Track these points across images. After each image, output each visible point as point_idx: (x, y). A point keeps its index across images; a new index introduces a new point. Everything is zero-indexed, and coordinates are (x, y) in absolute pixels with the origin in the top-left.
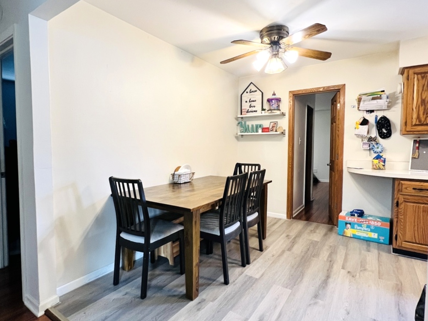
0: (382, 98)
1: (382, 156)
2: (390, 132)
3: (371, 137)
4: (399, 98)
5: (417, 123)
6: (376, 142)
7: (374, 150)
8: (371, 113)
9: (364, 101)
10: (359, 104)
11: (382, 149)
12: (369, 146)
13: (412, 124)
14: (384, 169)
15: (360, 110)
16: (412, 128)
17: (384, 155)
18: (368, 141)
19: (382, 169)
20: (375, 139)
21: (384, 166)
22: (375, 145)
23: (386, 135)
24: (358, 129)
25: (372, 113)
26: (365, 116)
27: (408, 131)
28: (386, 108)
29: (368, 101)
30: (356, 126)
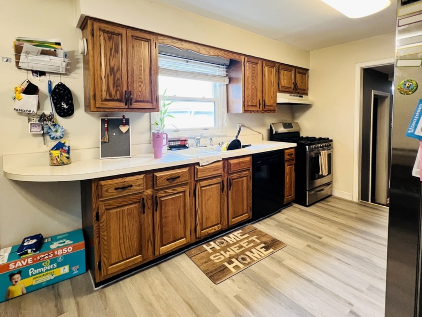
0: (58, 54)
1: (65, 143)
2: (72, 108)
3: (44, 114)
4: (79, 60)
5: (108, 98)
6: (54, 122)
7: (50, 135)
8: (40, 76)
9: (27, 53)
10: (18, 57)
11: (64, 133)
12: (43, 129)
13: (102, 99)
14: (69, 163)
15: (20, 68)
16: (102, 104)
17: (68, 142)
18: (39, 121)
19: (67, 164)
20: (50, 117)
21: (68, 158)
22: (52, 127)
23: (67, 113)
24: (19, 100)
25: (43, 77)
26: (31, 79)
27: (97, 108)
28: (64, 73)
29: (36, 54)
30: (15, 95)
